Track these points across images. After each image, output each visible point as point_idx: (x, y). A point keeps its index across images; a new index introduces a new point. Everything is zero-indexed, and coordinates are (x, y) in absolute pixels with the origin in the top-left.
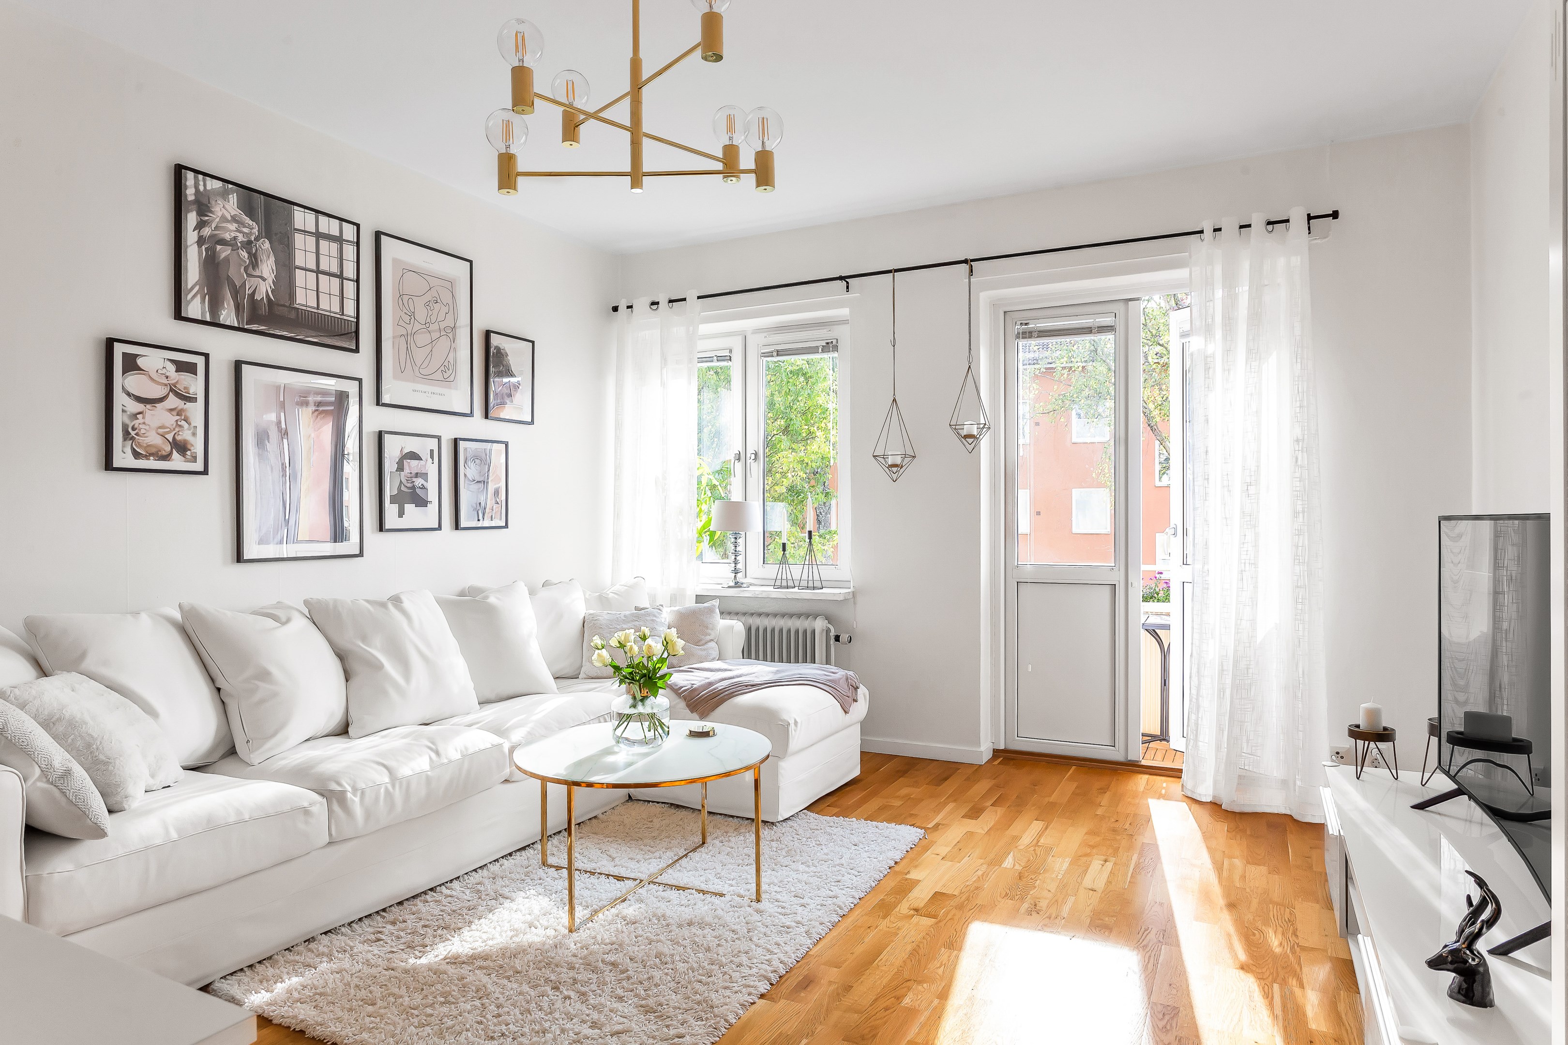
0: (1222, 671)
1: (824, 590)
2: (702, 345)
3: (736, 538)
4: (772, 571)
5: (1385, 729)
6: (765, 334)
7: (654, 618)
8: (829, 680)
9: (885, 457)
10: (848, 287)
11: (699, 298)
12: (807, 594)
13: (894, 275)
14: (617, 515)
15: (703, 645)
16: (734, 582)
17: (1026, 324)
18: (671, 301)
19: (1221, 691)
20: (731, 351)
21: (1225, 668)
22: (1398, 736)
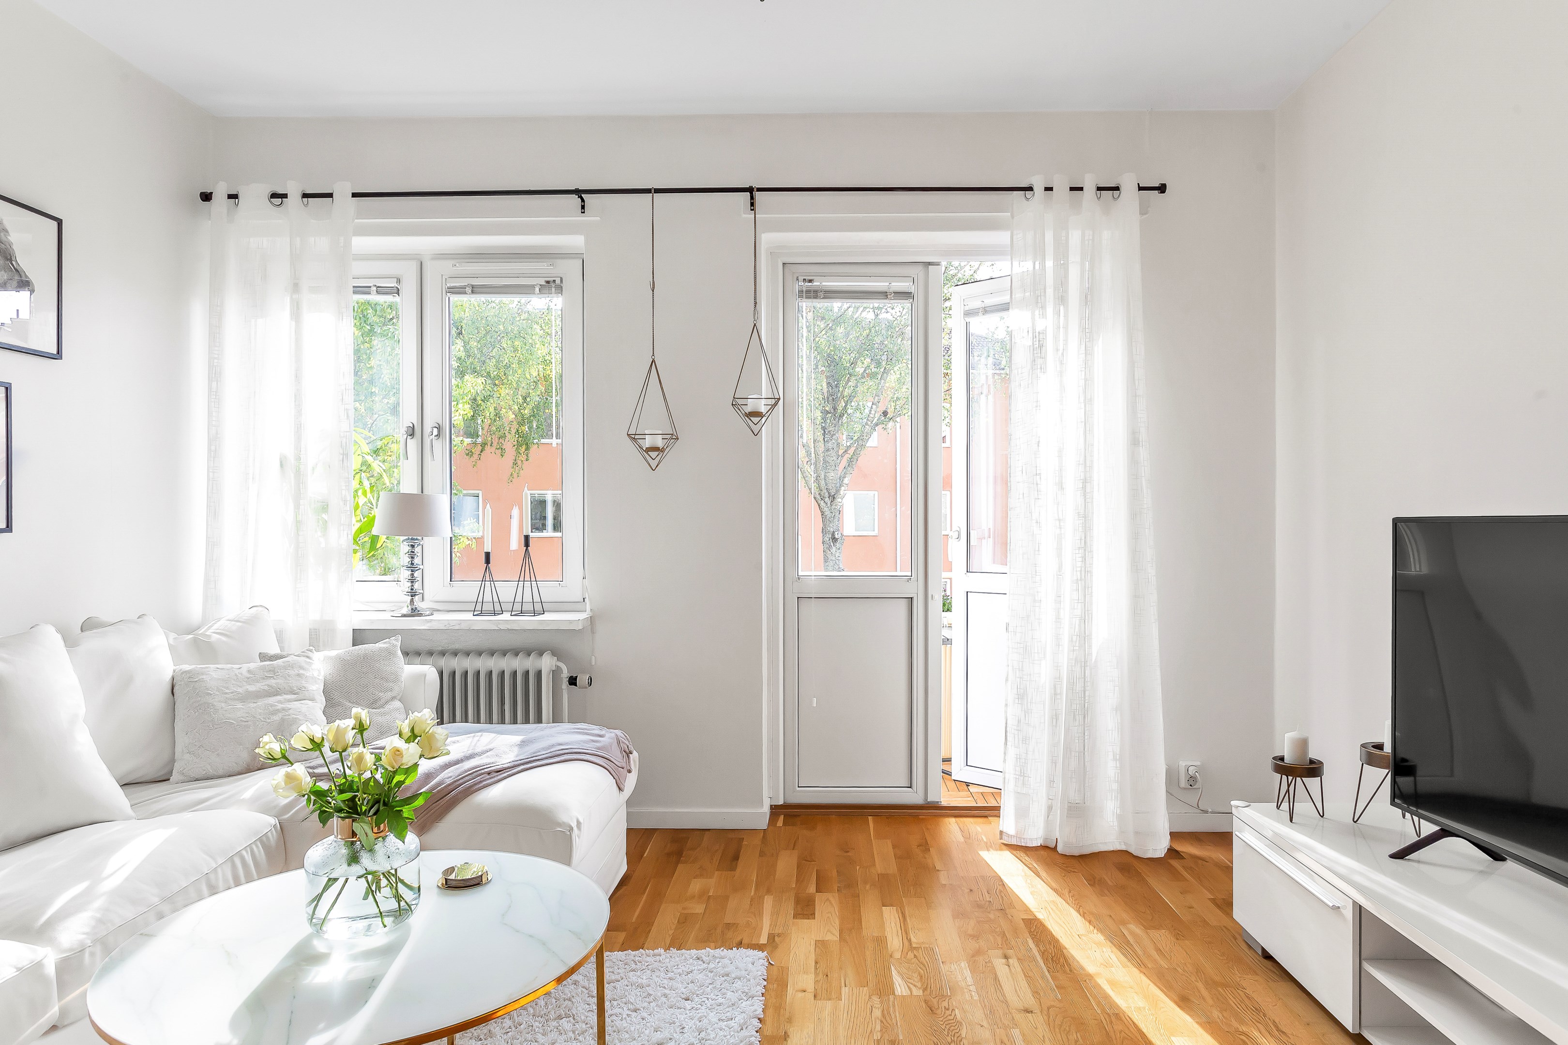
0: (1055, 695)
1: (547, 617)
2: (359, 268)
3: (413, 546)
4: (469, 590)
5: (1312, 762)
6: (452, 262)
7: (301, 672)
8: (599, 748)
9: (637, 437)
10: (583, 207)
11: (354, 195)
12: (527, 621)
13: (653, 196)
14: (214, 511)
15: (382, 706)
16: (410, 608)
17: (810, 281)
18: (305, 196)
19: (1055, 718)
20: (399, 281)
21: (1058, 691)
22: (1326, 769)
